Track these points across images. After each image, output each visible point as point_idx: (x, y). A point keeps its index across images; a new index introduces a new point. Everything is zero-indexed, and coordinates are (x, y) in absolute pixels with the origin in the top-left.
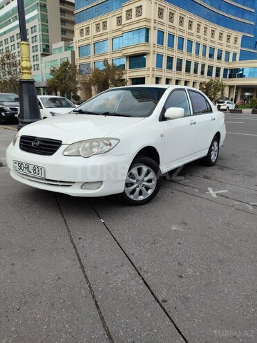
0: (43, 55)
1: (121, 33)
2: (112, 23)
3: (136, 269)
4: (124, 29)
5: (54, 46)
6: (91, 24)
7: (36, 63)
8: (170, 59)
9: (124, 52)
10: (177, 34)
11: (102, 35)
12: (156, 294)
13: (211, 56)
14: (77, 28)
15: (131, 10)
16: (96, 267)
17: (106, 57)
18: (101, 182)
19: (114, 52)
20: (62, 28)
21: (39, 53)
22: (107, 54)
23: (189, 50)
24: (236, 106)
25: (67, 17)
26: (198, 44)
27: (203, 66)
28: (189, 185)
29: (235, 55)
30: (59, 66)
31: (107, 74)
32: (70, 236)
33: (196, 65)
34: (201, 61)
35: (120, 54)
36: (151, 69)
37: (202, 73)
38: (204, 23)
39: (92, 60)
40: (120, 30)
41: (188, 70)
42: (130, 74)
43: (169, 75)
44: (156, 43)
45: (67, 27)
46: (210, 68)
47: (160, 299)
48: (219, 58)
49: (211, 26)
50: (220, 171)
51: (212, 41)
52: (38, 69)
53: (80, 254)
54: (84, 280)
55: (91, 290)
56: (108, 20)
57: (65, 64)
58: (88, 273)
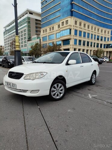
0: (28, 41)
1: (59, 31)
2: (56, 27)
3: (48, 128)
4: (61, 29)
5: (33, 37)
6: (48, 28)
7: (25, 44)
8: (80, 41)
9: (61, 39)
10: (83, 31)
11: (52, 32)
12: (53, 138)
13: (98, 39)
14: (42, 30)
15: (63, 22)
16: (31, 126)
17: (53, 41)
18: (39, 90)
19: (56, 39)
20: (36, 30)
21: (27, 40)
22: (54, 40)
23: (88, 37)
24: (109, 60)
25: (38, 26)
26: (92, 35)
27: (95, 43)
28: (81, 93)
29: (108, 38)
30: (34, 45)
31: (54, 48)
32: (24, 113)
33: (92, 43)
34: (93, 41)
35: (59, 40)
36: (72, 45)
37: (94, 46)
38: (94, 26)
39: (48, 42)
40: (59, 30)
41: (88, 45)
42: (63, 47)
43: (79, 47)
44: (74, 34)
45: (38, 29)
46: (98, 44)
47: (55, 140)
48: (101, 40)
49: (97, 27)
50: (96, 87)
51: (98, 33)
52: (26, 46)
53: (26, 121)
54: (24, 131)
55: (26, 135)
56: (54, 26)
57: (37, 44)
58: (27, 128)
